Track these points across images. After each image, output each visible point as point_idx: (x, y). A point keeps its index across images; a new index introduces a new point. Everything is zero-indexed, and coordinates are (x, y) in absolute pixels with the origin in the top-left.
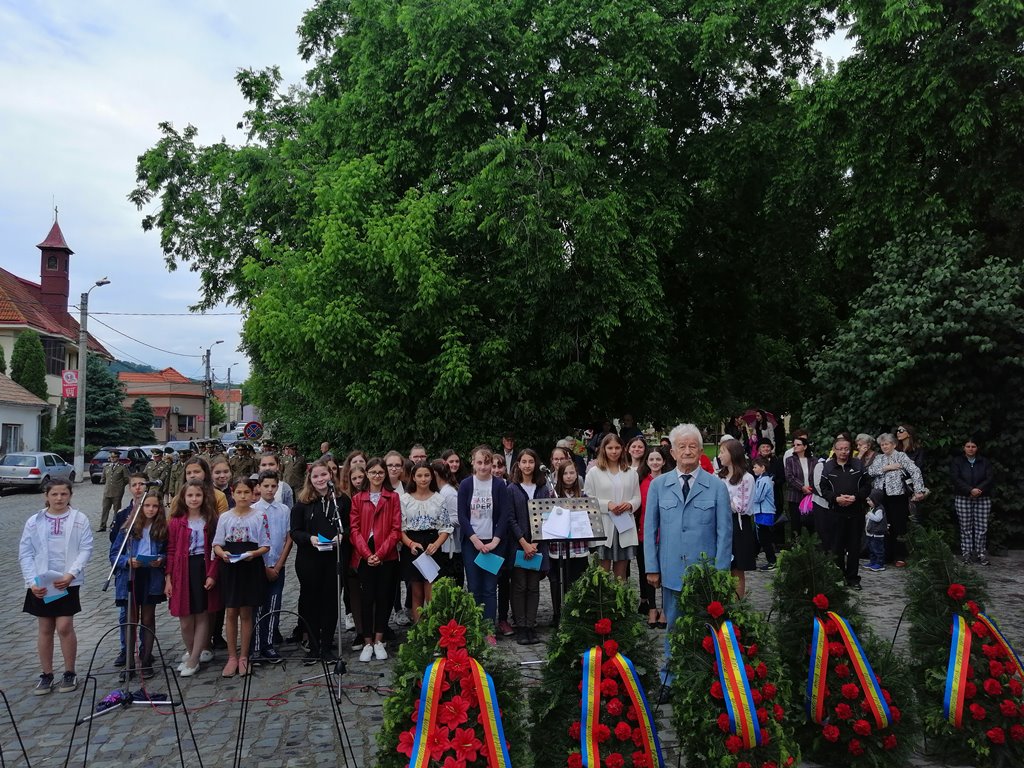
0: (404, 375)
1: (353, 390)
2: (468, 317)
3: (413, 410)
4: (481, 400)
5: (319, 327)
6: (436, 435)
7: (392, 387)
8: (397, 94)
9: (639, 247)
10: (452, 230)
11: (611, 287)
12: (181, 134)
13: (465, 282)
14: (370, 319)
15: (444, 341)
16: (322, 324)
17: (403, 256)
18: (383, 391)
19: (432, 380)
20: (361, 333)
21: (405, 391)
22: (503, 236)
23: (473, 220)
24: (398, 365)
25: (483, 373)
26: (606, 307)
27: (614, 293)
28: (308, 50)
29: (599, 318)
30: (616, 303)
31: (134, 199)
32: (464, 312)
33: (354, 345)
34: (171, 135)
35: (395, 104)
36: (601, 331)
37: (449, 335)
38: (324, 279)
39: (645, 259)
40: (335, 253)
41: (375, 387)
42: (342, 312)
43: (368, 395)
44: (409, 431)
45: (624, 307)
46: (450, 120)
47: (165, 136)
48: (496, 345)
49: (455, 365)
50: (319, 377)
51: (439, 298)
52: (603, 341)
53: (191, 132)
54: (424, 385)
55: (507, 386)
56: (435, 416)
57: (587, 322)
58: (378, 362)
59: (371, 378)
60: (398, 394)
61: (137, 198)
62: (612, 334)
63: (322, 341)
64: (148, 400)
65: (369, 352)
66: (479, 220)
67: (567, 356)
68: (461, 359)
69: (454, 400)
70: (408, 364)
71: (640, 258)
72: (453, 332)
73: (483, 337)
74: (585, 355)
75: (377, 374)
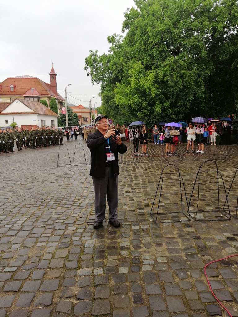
0: (148, 110)
1: (138, 114)
2: (161, 98)
3: (150, 117)
4: (164, 115)
5: (132, 102)
6: (155, 122)
7: (146, 113)
8: (146, 46)
9: (200, 80)
10: (158, 79)
11: (192, 90)
12: (94, 52)
13: (161, 90)
14: (141, 99)
15: (156, 104)
16: (132, 101)
17: (148, 87)
18: (144, 114)
19: (154, 111)
20: (140, 102)
21: (148, 114)
22: (169, 81)
23: (163, 77)
24: (147, 109)
25: (164, 110)
26: (191, 94)
27: (193, 91)
28: (124, 30)
29: (189, 97)
30: (193, 94)
31: (85, 69)
32: (161, 97)
33: (138, 105)
34: (92, 53)
35: (146, 48)
36: (189, 100)
37: (157, 102)
38: (132, 91)
39: (201, 83)
40: (134, 86)
41: (142, 113)
42: (136, 99)
43: (141, 115)
44: (149, 122)
45: (195, 94)
46: (158, 53)
47: (91, 53)
48: (167, 104)
49: (158, 109)
50: (131, 111)
51: (155, 95)
52: (189, 102)
53: (96, 52)
54: (152, 112)
55: (169, 112)
56: (154, 118)
57: (187, 98)
58: (143, 108)
59: (142, 111)
60: (147, 114)
61: (86, 68)
62: (191, 100)
63: (132, 105)
64: (77, 114)
65: (141, 106)
66: (164, 78)
67: (182, 105)
68: (159, 108)
69: (158, 115)
70: (149, 108)
71: (199, 83)
72: (158, 102)
73: (165, 101)
74: (185, 105)
75: (143, 110)
